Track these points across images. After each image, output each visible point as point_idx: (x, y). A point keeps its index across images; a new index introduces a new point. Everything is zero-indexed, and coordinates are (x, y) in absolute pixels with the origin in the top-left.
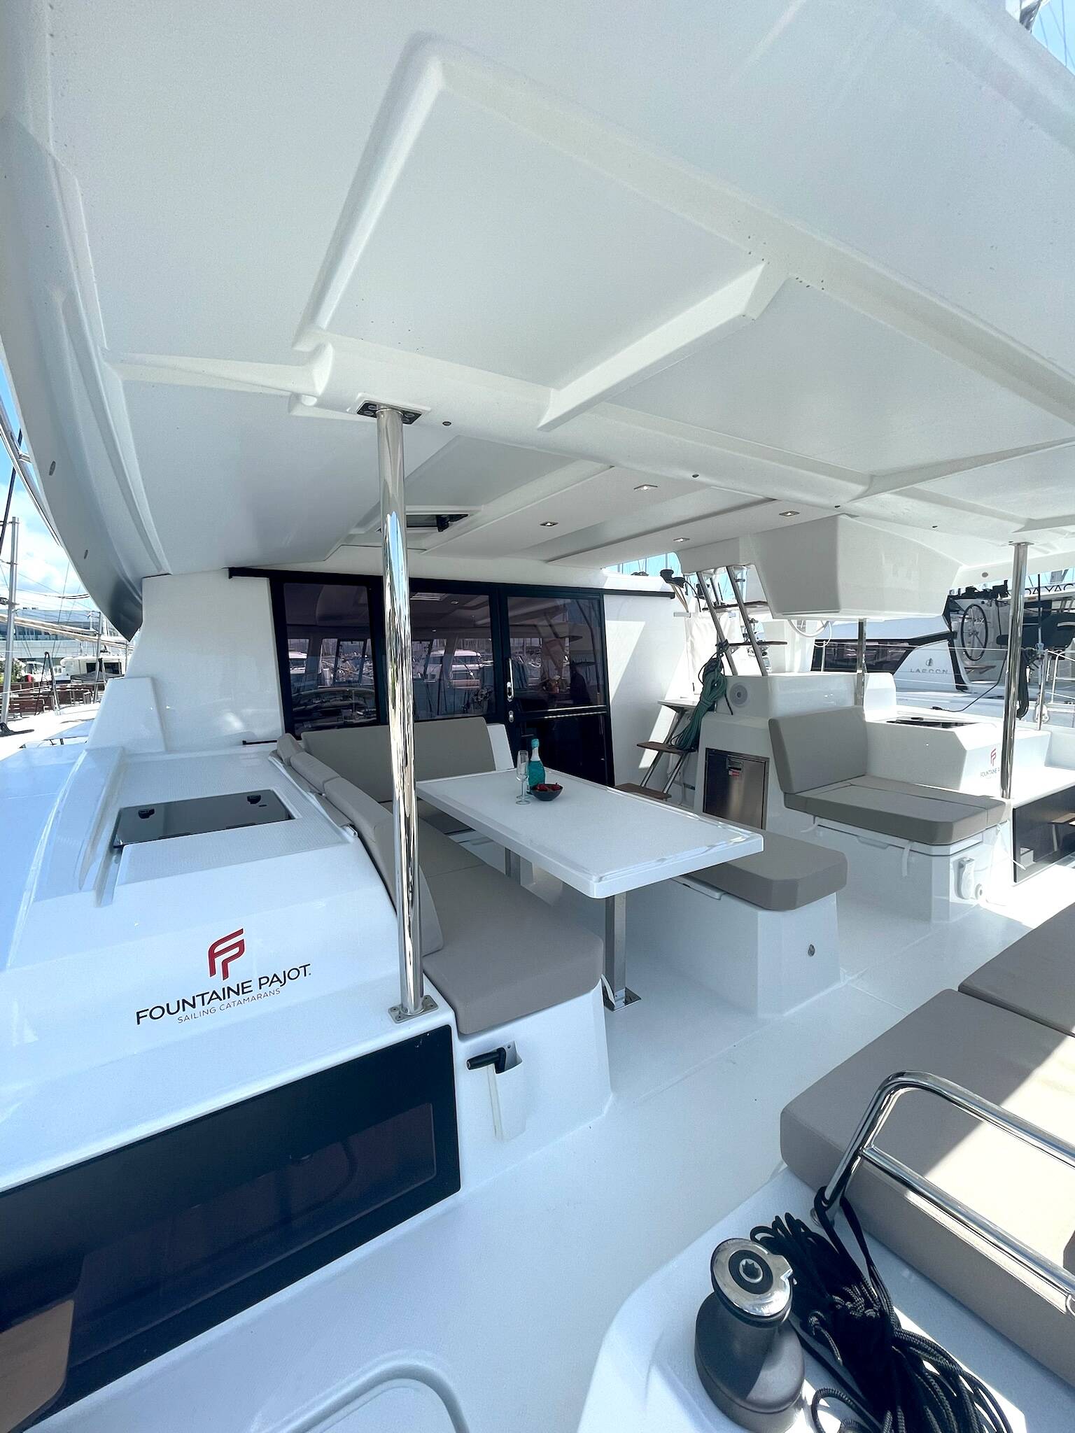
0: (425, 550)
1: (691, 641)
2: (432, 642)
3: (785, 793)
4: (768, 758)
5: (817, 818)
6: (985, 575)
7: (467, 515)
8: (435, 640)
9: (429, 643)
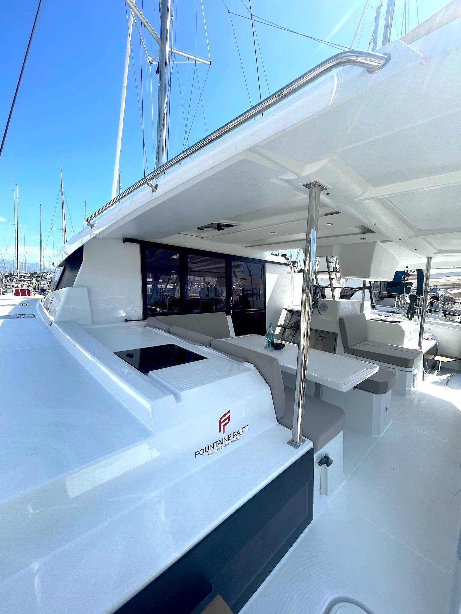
0: (203, 238)
1: (293, 284)
2: (170, 276)
3: (344, 347)
4: (337, 333)
5: (358, 357)
6: (407, 267)
7: (236, 226)
8: (172, 275)
9: (169, 276)
